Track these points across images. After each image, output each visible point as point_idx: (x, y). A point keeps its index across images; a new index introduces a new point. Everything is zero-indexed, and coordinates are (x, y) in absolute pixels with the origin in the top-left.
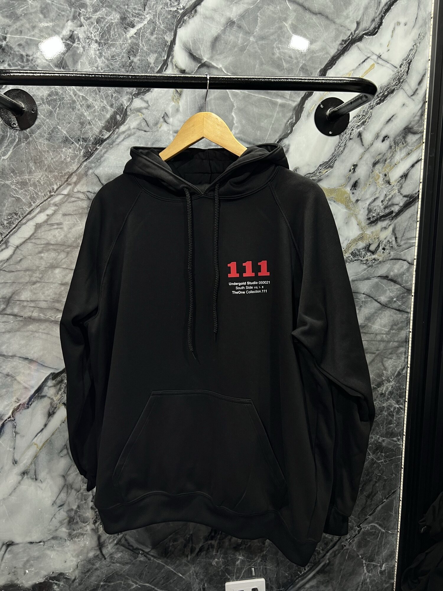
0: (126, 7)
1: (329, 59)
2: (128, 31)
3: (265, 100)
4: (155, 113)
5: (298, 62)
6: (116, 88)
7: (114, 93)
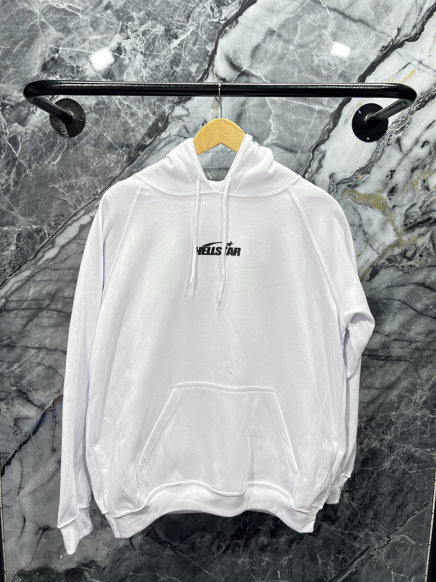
0: (171, 19)
1: (368, 66)
2: (172, 42)
3: (303, 107)
4: (195, 120)
5: (337, 69)
6: (159, 97)
7: (157, 101)
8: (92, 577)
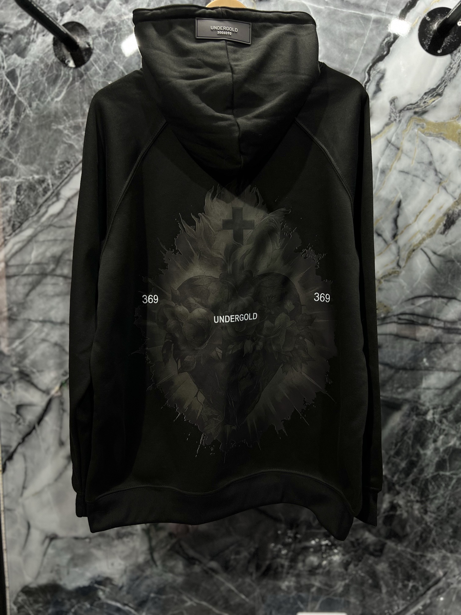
3: (356, 16)
8: (107, 598)
